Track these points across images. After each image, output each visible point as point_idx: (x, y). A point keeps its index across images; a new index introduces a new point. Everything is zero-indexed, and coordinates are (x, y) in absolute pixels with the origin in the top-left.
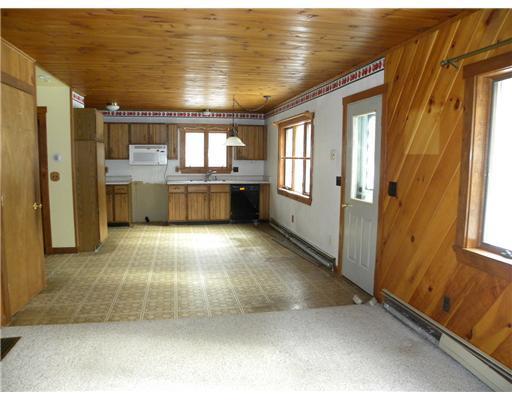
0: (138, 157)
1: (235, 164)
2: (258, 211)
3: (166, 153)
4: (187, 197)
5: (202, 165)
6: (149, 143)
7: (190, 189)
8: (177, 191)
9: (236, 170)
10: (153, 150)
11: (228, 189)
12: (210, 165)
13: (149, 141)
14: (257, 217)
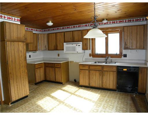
0: (68, 49)
1: (124, 52)
2: (137, 86)
3: (81, 46)
4: (89, 72)
5: (104, 52)
6: (73, 42)
7: (91, 68)
8: (84, 68)
9: (125, 56)
10: (74, 45)
11: (115, 69)
12: (110, 52)
13: (73, 40)
14: (137, 90)
